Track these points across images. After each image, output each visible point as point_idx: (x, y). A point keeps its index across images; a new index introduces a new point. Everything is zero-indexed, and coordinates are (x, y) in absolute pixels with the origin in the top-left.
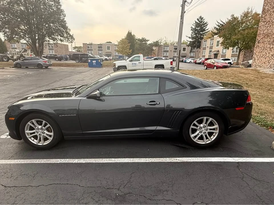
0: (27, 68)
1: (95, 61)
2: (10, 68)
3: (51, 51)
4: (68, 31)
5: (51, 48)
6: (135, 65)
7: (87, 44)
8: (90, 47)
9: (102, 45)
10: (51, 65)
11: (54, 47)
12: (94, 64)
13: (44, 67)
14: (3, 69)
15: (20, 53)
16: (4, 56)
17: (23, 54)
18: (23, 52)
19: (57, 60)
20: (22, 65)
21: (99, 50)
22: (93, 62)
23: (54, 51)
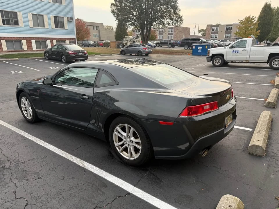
0: (131, 55)
1: (201, 48)
2: (117, 54)
3: (170, 36)
4: (177, 11)
5: (171, 32)
6: (237, 53)
7: (211, 25)
8: (215, 30)
9: (231, 25)
10: (151, 52)
11: (174, 31)
12: (200, 51)
13: (145, 55)
14: (111, 55)
15: (133, 40)
16: (121, 43)
17: (135, 40)
18: (135, 39)
19: (170, 46)
20: (126, 52)
21: (226, 33)
22: (198, 48)
23: (173, 36)
